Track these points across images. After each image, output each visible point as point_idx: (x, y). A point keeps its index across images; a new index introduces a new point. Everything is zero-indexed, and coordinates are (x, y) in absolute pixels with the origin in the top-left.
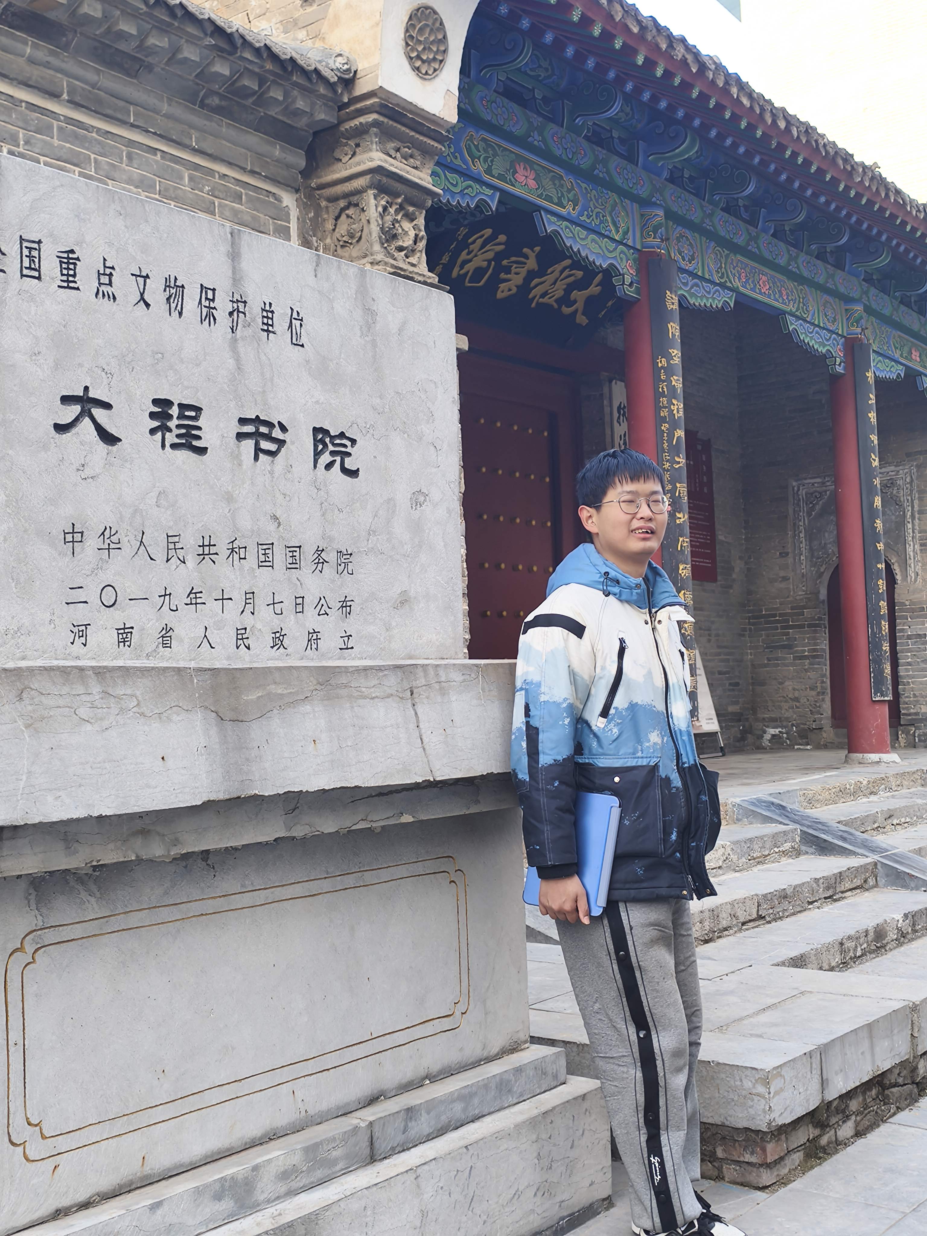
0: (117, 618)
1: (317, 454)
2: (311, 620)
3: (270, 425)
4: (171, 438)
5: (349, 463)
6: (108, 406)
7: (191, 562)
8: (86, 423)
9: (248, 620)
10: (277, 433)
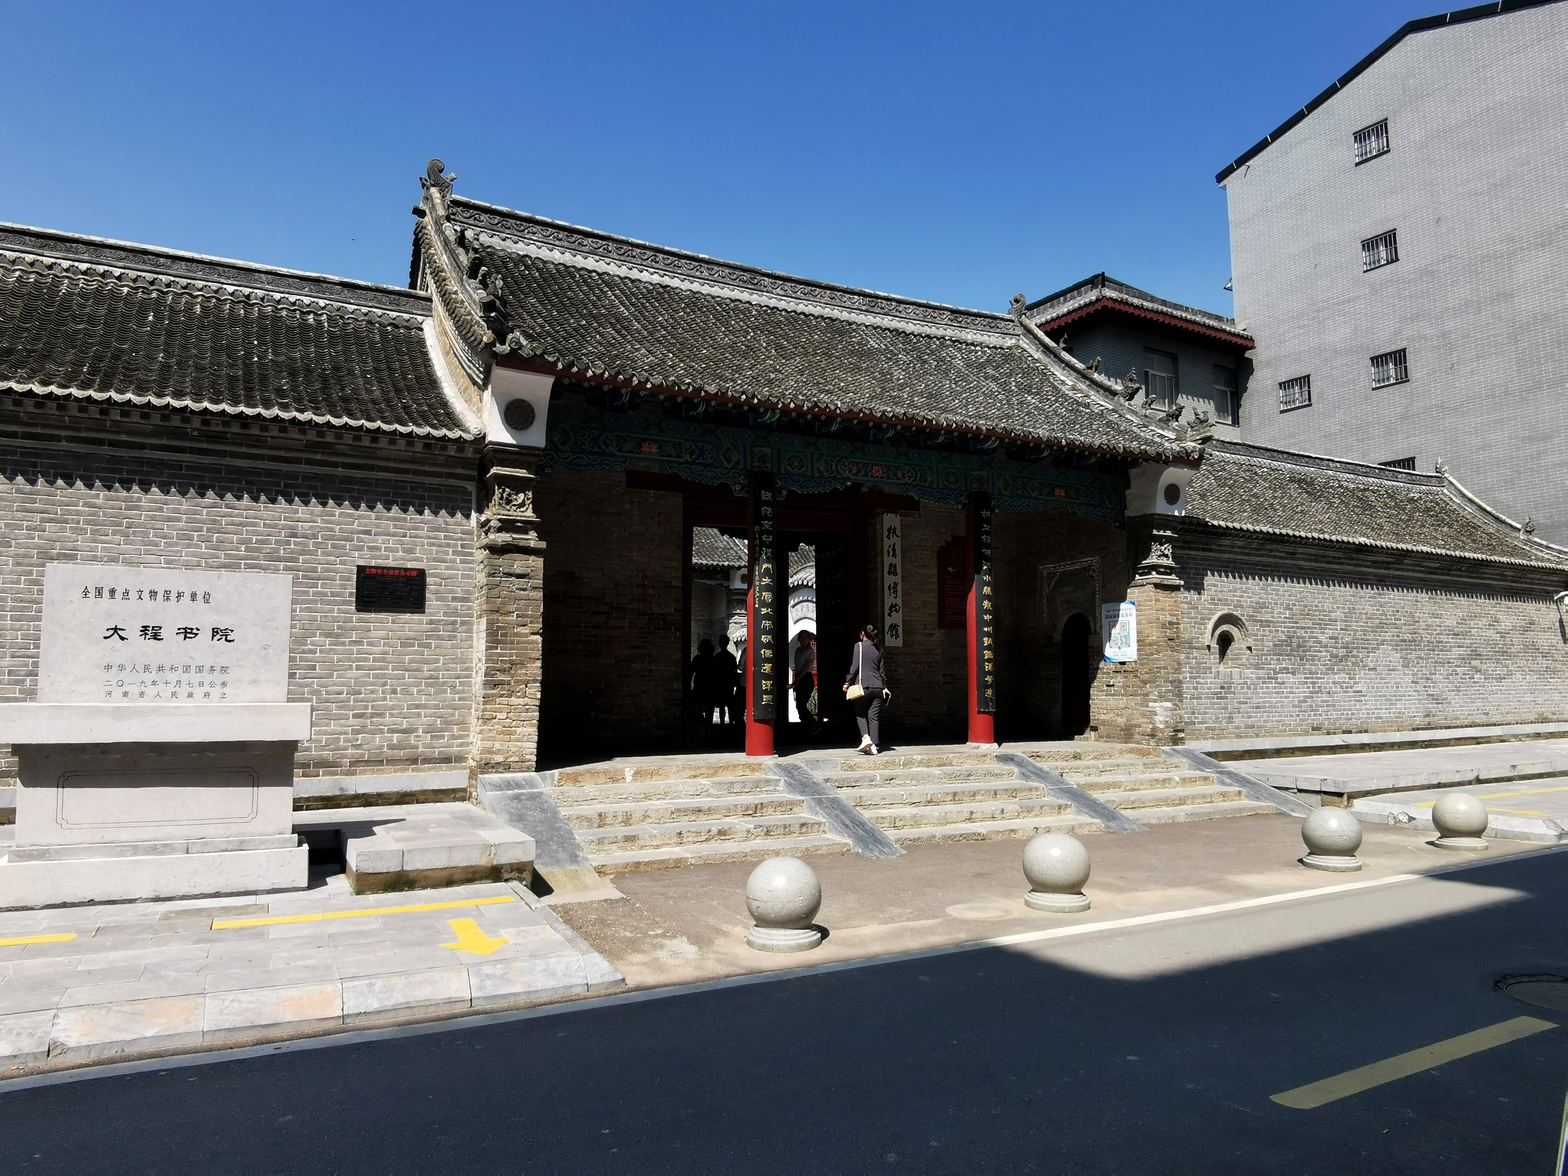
0: (123, 689)
1: (213, 636)
2: (206, 688)
3: (192, 629)
4: (148, 637)
5: (229, 638)
6: (123, 630)
7: (153, 673)
8: (116, 635)
9: (177, 689)
10: (195, 631)
